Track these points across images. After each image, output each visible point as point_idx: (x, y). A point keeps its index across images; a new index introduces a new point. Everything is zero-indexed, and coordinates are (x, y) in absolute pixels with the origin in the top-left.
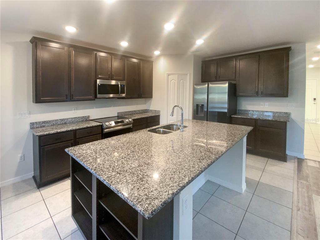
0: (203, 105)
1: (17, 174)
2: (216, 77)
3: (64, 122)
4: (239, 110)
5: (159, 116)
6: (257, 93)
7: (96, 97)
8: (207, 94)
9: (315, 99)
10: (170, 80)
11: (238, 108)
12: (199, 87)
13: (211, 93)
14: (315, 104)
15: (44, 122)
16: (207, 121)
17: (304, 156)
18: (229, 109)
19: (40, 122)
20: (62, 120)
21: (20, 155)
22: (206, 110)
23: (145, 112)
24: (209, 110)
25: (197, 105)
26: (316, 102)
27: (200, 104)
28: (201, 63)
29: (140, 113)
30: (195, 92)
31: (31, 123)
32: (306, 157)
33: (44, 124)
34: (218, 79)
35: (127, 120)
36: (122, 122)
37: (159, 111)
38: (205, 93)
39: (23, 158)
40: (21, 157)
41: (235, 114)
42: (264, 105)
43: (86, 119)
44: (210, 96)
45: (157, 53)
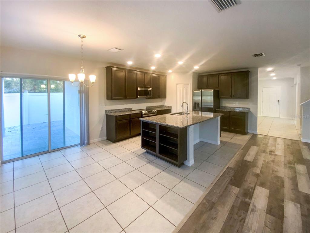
0: (198, 103)
1: (100, 137)
2: (207, 86)
3: (120, 111)
4: (221, 106)
5: (171, 109)
6: (231, 96)
7: (137, 97)
8: (201, 96)
9: (279, 101)
10: (178, 87)
11: (221, 105)
12: (196, 92)
13: (204, 96)
14: (278, 104)
15: (112, 110)
16: (201, 111)
17: (257, 132)
18: (214, 106)
19: (110, 110)
20: (119, 109)
21: (101, 127)
22: (201, 106)
23: (161, 107)
24: (203, 106)
25: (195, 103)
26: (279, 103)
27: (197, 102)
28: (197, 77)
29: (158, 108)
30: (194, 94)
31: (106, 110)
32: (258, 133)
33: (111, 111)
34: (208, 87)
35: (154, 111)
36: (151, 111)
37: (171, 107)
38: (200, 96)
39: (102, 129)
40: (102, 128)
41: (219, 108)
42: (236, 104)
43: (130, 110)
44: (203, 98)
45: (170, 71)
